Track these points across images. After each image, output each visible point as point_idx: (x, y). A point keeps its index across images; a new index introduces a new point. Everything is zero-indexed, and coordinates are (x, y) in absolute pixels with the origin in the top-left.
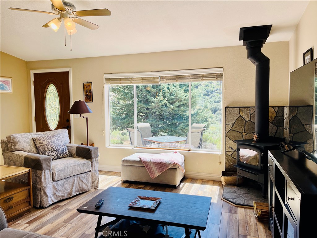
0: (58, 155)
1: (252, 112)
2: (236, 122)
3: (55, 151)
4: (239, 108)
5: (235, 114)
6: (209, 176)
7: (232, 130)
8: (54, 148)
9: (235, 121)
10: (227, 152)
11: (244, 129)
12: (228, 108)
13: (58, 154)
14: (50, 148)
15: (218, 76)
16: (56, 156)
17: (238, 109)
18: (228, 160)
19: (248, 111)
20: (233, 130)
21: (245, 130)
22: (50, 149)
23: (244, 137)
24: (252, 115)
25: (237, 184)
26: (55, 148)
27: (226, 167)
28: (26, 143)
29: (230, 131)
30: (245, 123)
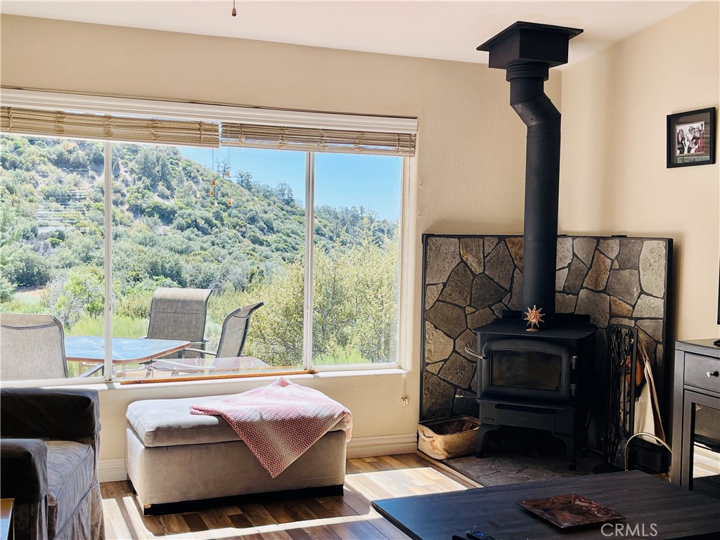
1: (488, 250)
2: (450, 278)
4: (459, 237)
5: (450, 257)
6: (377, 445)
7: (440, 301)
9: (449, 276)
10: (428, 364)
11: (469, 297)
12: (434, 239)
15: (404, 142)
17: (456, 240)
18: (431, 388)
19: (479, 246)
20: (443, 302)
21: (471, 300)
23: (468, 320)
24: (489, 258)
25: (478, 450)
27: (425, 409)
29: (438, 303)
30: (473, 281)
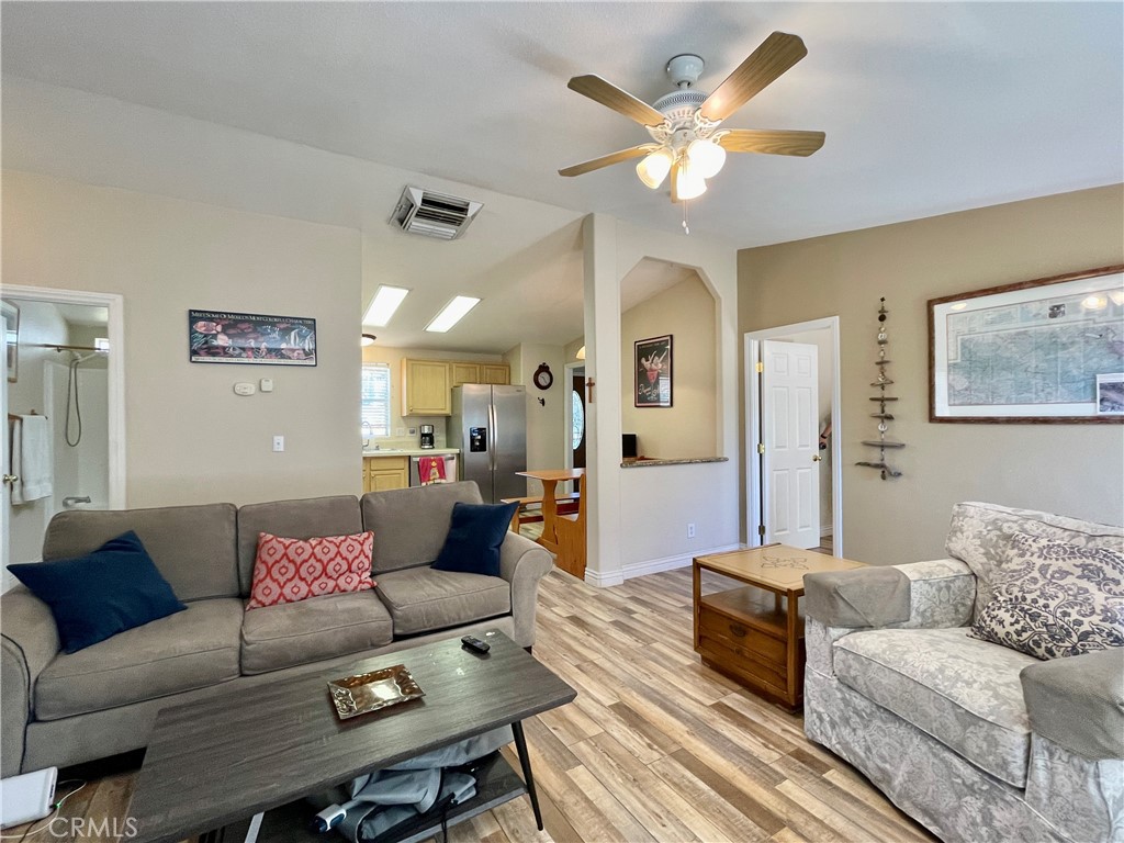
0: (1025, 635)
3: (1022, 610)
8: (1027, 596)
13: (1024, 630)
14: (1016, 591)
16: (1015, 637)
22: (1013, 597)
26: (1029, 601)
28: (978, 542)
